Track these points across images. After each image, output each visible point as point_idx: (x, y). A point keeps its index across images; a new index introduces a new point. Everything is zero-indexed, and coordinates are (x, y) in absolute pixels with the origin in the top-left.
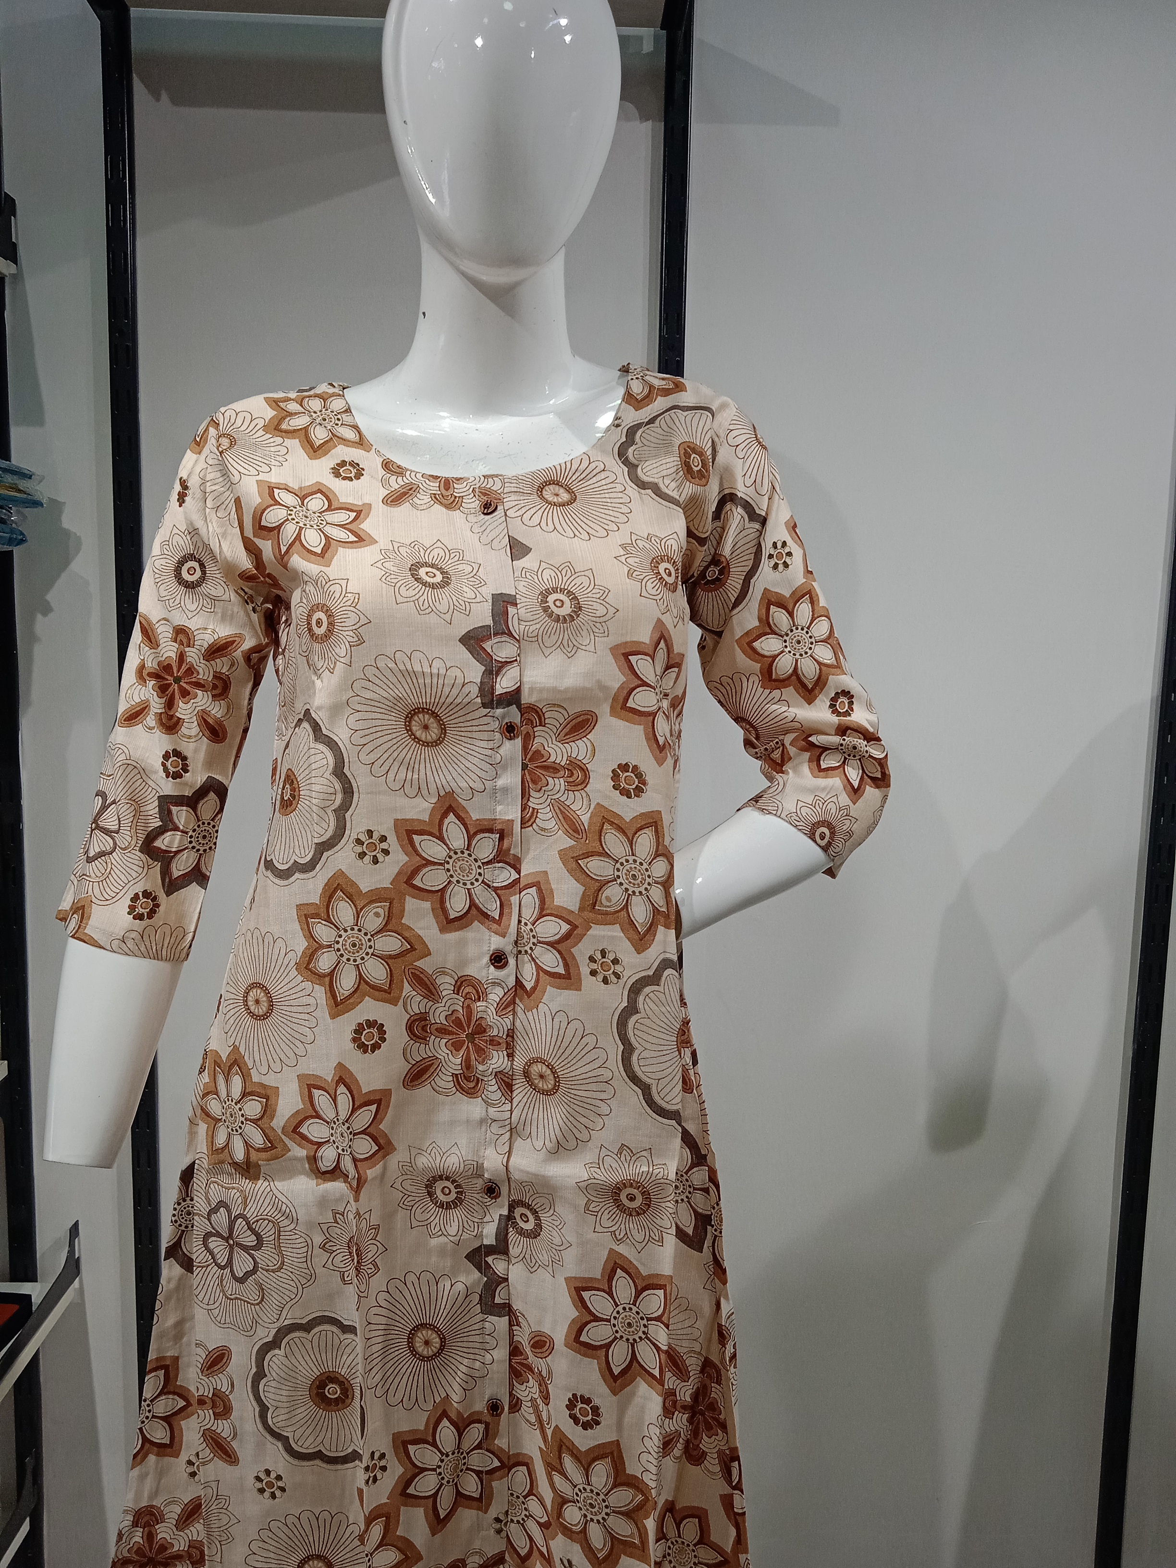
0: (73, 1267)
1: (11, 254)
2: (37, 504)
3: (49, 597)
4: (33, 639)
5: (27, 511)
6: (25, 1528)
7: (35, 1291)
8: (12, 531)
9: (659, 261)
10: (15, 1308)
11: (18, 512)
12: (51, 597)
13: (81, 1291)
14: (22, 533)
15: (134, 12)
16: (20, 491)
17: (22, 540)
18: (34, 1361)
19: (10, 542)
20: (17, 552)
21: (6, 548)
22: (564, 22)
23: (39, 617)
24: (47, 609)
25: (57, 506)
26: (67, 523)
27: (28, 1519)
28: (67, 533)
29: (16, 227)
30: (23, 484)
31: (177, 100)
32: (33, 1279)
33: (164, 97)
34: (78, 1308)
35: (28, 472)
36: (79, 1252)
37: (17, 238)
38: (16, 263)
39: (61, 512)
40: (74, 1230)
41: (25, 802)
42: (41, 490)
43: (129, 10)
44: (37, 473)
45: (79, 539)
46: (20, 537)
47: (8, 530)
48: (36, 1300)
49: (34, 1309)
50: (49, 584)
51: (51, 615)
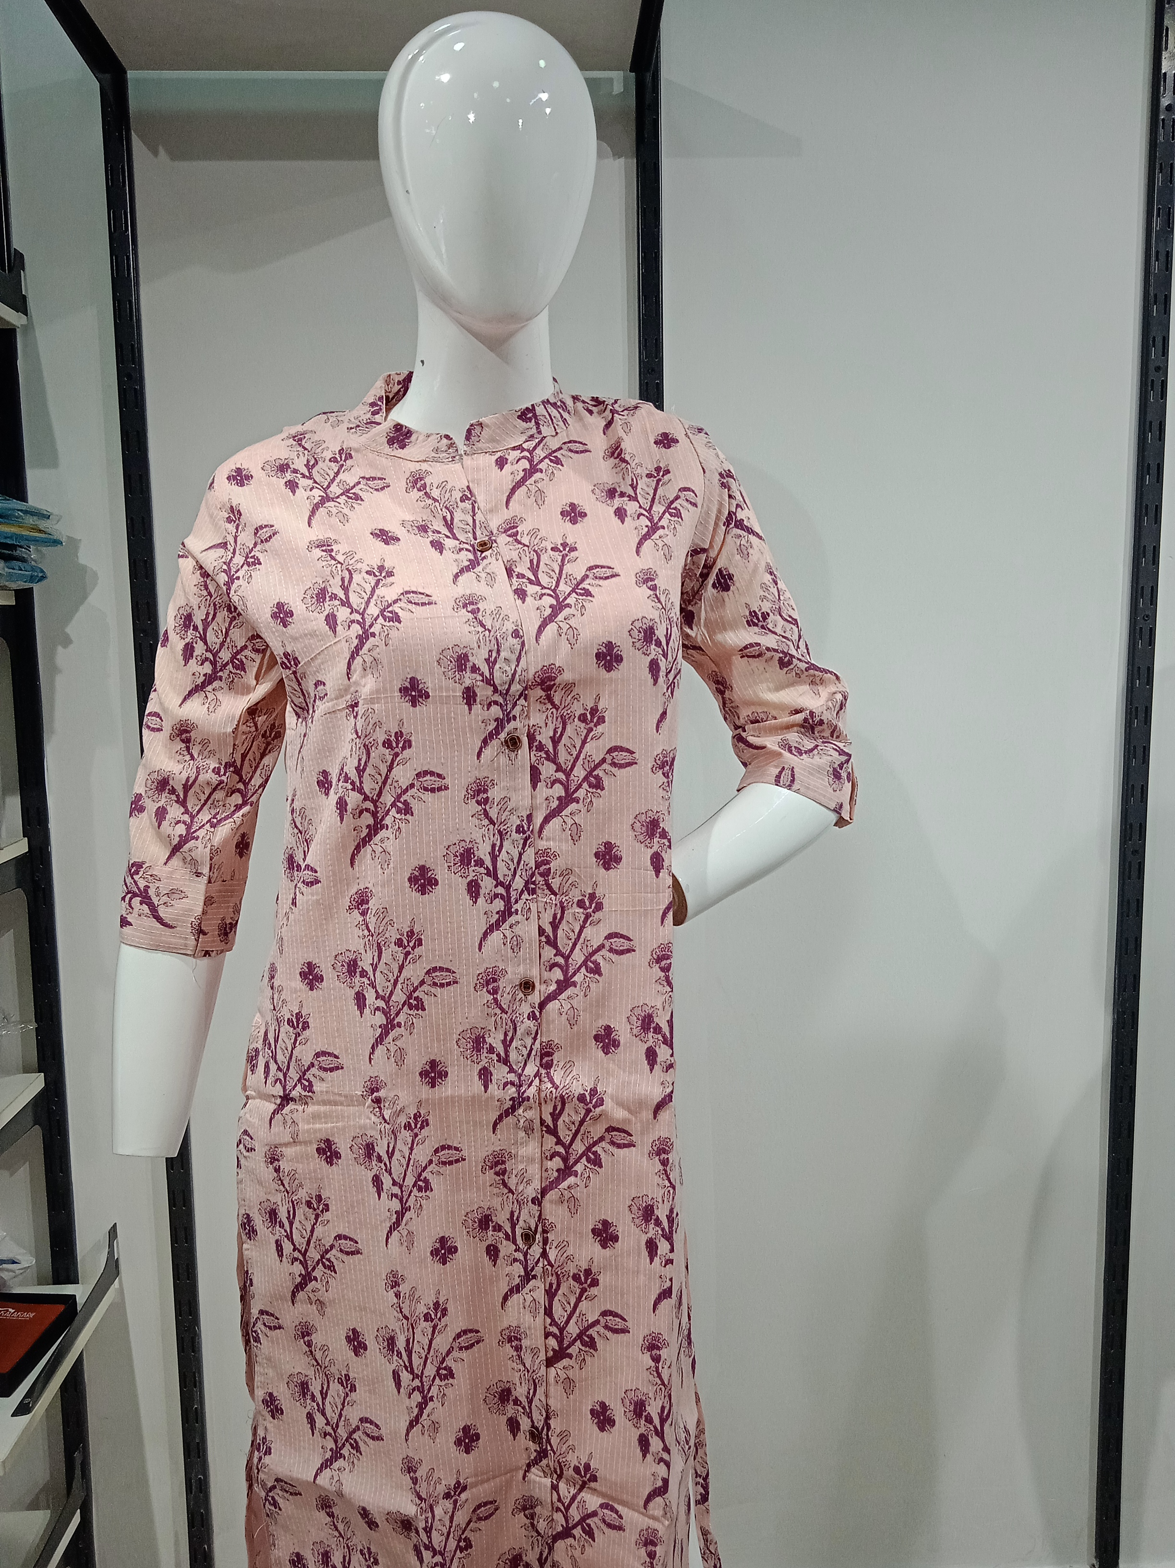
0: (113, 1268)
1: (20, 304)
2: (57, 542)
3: (68, 630)
4: (54, 670)
5: (44, 549)
6: (76, 1520)
7: (80, 1292)
8: (33, 569)
9: (637, 289)
10: (61, 1308)
11: (37, 550)
12: (71, 630)
13: (121, 1291)
14: (42, 571)
15: (131, 74)
16: (40, 531)
17: (42, 576)
18: (79, 1361)
19: (32, 579)
20: (37, 588)
21: (27, 585)
22: (544, 96)
23: (60, 649)
24: (67, 641)
25: (74, 543)
26: (83, 558)
27: (79, 1510)
28: (84, 569)
29: (25, 279)
30: (43, 524)
31: (176, 155)
32: (75, 1281)
33: (162, 151)
34: (119, 1307)
35: (45, 513)
36: (118, 1253)
37: (26, 290)
38: (26, 315)
39: (76, 548)
40: (113, 1233)
41: (52, 825)
42: (59, 529)
43: (126, 73)
44: (55, 513)
45: (95, 574)
46: (40, 575)
47: (29, 568)
48: (80, 1301)
49: (79, 1309)
50: (68, 617)
51: (71, 646)
